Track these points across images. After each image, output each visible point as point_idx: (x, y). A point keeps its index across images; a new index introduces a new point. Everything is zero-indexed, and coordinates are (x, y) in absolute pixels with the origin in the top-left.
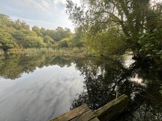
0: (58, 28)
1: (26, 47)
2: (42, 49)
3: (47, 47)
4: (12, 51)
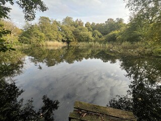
0: (108, 20)
1: (79, 41)
2: (90, 43)
3: (95, 41)
4: (71, 44)
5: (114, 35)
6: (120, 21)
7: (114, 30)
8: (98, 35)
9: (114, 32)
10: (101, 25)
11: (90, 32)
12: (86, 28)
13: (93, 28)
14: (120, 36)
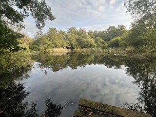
0: (110, 27)
1: (83, 47)
2: (93, 49)
3: (97, 47)
4: (75, 50)
5: (117, 41)
6: (122, 28)
7: (116, 36)
8: (100, 42)
9: (116, 38)
10: (103, 32)
11: (92, 39)
12: (89, 36)
13: (95, 35)
14: (123, 42)
